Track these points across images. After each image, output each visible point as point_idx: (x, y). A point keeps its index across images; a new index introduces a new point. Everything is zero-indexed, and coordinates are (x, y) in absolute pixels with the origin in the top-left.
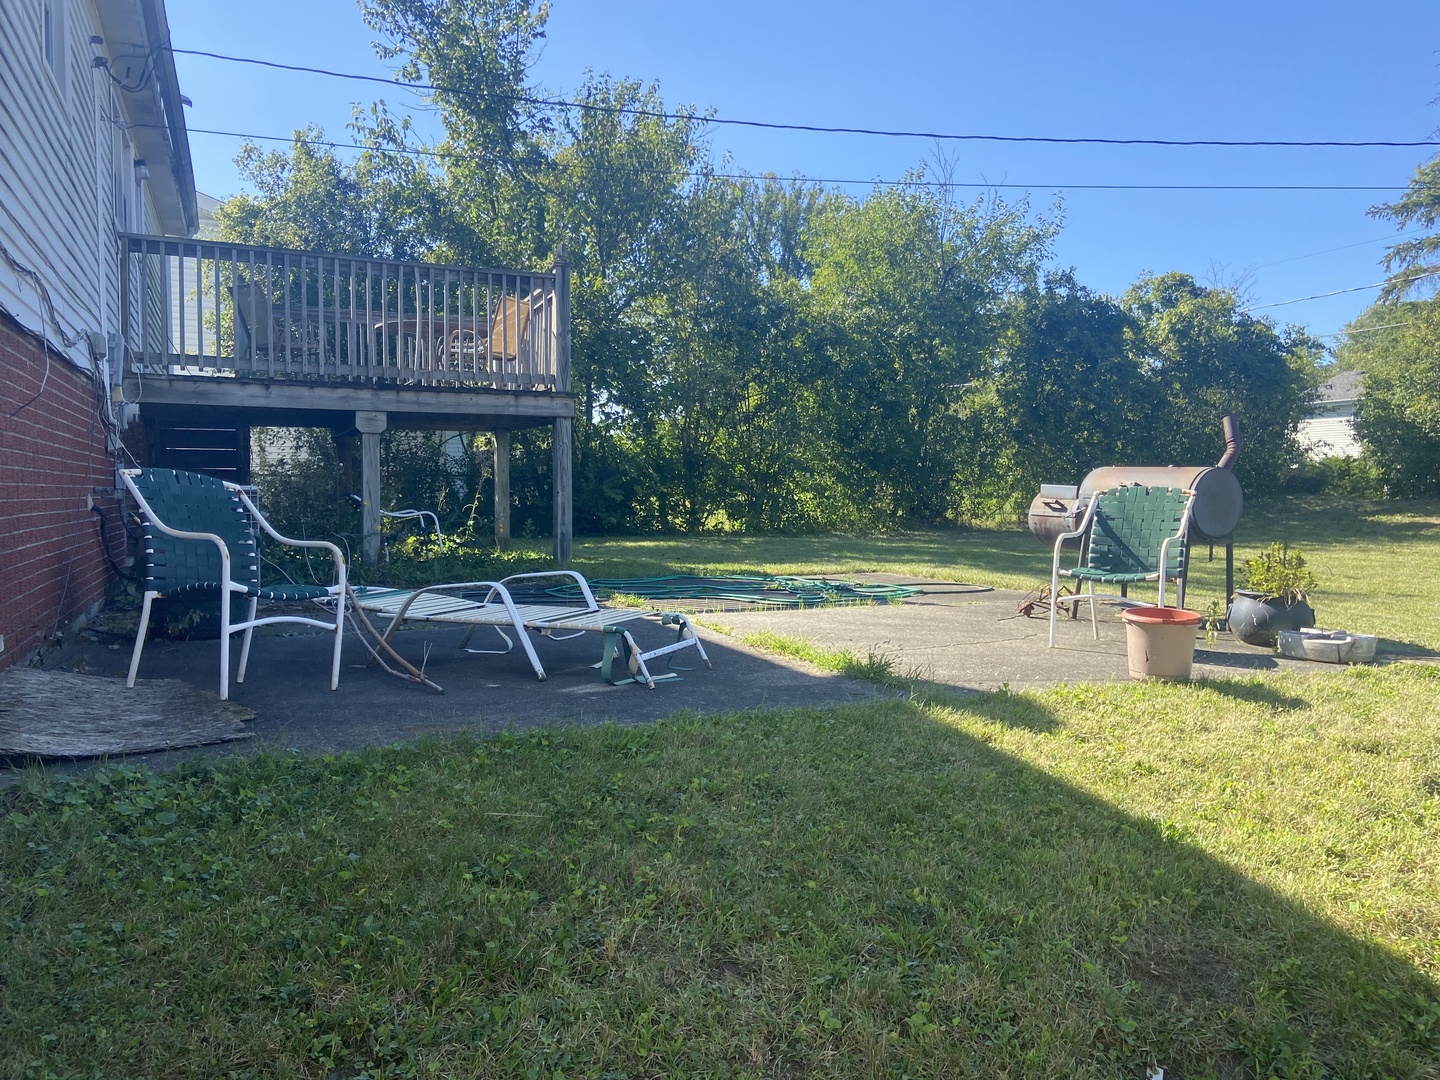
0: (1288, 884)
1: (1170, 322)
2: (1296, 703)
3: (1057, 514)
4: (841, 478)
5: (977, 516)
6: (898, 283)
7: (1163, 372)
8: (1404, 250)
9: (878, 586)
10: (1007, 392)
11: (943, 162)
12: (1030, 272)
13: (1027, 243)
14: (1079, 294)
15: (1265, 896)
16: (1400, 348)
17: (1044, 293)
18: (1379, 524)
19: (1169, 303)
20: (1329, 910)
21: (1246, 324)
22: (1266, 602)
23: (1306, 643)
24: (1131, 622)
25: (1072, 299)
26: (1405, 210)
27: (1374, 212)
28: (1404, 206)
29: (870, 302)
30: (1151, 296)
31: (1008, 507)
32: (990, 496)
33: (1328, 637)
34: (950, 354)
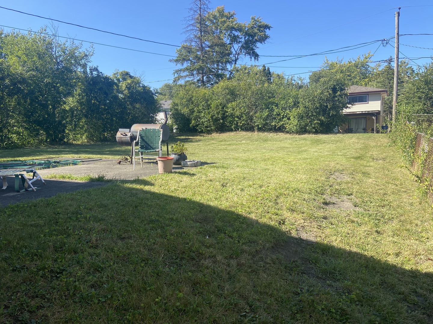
0: (212, 204)
1: (126, 85)
2: (194, 175)
3: (125, 137)
4: (26, 129)
5: (75, 140)
6: (41, 65)
7: (124, 99)
8: (178, 71)
9: (66, 161)
10: (81, 102)
11: (54, 27)
12: (84, 66)
13: (83, 57)
14: (100, 74)
15: (209, 207)
16: (179, 96)
17: (89, 72)
18: (179, 139)
19: (124, 79)
20: (220, 207)
21: (144, 87)
22: (178, 155)
23: (188, 163)
24: (159, 160)
25: (98, 76)
26: (177, 61)
27: (170, 61)
28: (177, 60)
29: (33, 70)
30: (119, 77)
31: (84, 137)
32: (78, 134)
33: (192, 161)
34: (64, 89)
